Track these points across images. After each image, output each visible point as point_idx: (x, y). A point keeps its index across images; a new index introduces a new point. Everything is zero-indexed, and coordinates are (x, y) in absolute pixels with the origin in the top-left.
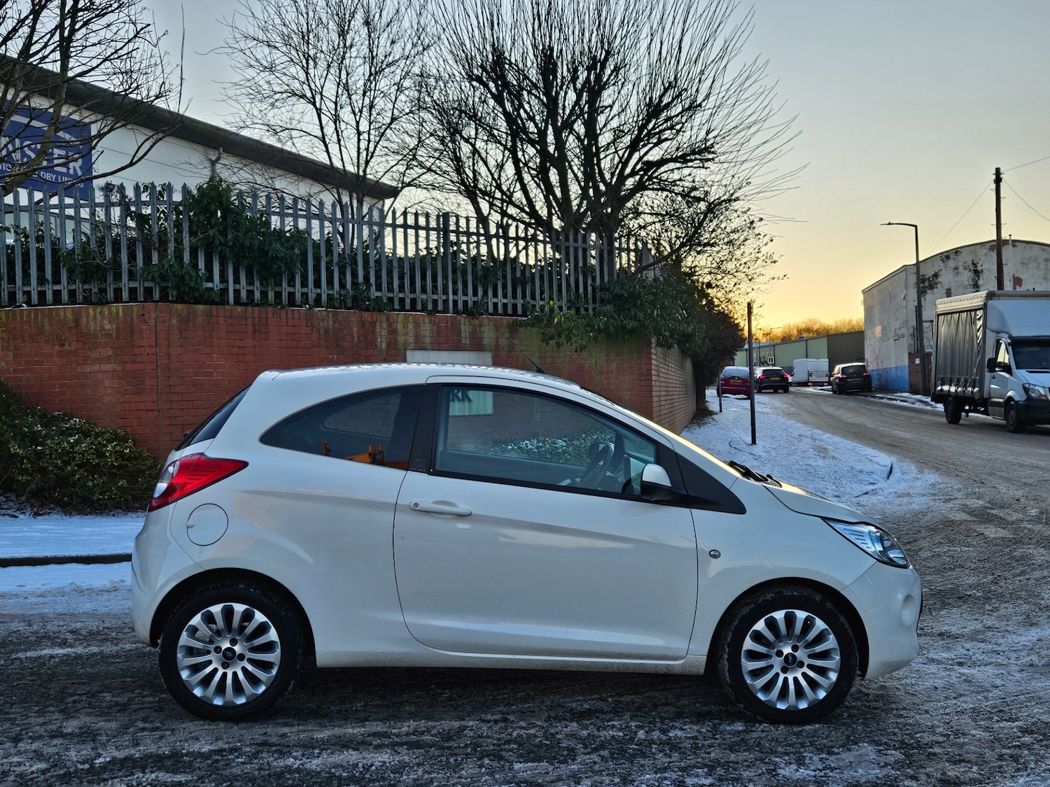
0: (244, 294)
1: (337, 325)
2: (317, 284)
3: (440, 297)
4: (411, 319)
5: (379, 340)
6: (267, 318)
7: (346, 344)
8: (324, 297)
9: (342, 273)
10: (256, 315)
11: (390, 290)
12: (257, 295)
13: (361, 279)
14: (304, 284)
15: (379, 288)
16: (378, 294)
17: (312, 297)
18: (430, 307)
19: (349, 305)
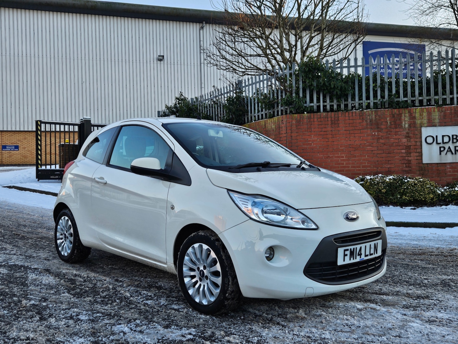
0: (328, 107)
1: (377, 117)
2: (368, 98)
3: (448, 97)
4: (425, 110)
5: (404, 123)
6: (338, 117)
7: (383, 127)
8: (372, 104)
9: (383, 91)
10: (333, 116)
11: (413, 95)
12: (335, 107)
13: (394, 92)
14: (360, 98)
15: (405, 95)
16: (405, 99)
17: (364, 105)
18: (441, 102)
19: (387, 106)
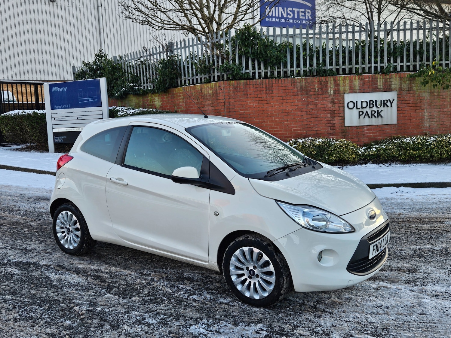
0: (263, 74)
1: (307, 84)
2: (298, 66)
3: (367, 66)
4: (348, 78)
5: (329, 90)
6: (272, 84)
7: (311, 93)
8: (302, 72)
9: (311, 59)
10: (267, 83)
11: (337, 64)
12: (269, 74)
13: (321, 61)
14: (292, 66)
15: (331, 64)
16: (331, 67)
17: (295, 72)
18: (360, 71)
19: (315, 74)
